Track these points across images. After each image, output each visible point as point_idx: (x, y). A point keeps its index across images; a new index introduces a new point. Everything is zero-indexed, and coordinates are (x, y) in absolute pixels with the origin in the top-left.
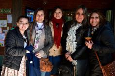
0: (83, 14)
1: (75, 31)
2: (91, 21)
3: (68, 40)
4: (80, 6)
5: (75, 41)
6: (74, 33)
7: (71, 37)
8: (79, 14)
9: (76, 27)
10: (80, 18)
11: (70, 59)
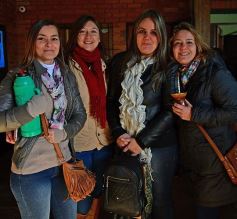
0: (154, 33)
1: (138, 78)
2: (176, 51)
3: (122, 101)
4: (145, 11)
5: (143, 104)
6: (139, 82)
7: (132, 93)
8: (144, 32)
9: (141, 67)
10: (149, 44)
11: (135, 147)
